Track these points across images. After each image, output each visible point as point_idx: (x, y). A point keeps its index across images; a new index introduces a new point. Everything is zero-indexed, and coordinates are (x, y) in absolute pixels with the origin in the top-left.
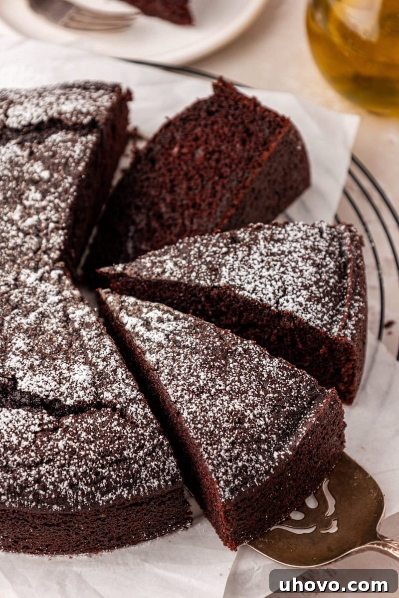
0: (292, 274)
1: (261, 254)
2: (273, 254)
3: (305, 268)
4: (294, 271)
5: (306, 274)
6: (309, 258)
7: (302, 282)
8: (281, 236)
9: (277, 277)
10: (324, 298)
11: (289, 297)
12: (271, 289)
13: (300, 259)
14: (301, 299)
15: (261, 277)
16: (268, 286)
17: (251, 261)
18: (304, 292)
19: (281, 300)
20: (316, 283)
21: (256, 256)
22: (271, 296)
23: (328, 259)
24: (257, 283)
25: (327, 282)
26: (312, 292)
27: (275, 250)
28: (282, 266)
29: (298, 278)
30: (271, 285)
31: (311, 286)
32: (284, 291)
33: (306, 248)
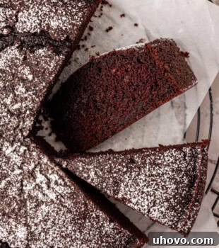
0: (161, 191)
1: (146, 175)
2: (152, 175)
3: (169, 186)
4: (163, 189)
5: (169, 191)
6: (173, 178)
7: (166, 197)
8: (160, 162)
9: (152, 193)
10: (177, 206)
11: (156, 208)
12: (146, 202)
13: (168, 180)
14: (163, 209)
15: (143, 193)
16: (145, 200)
17: (139, 180)
18: (166, 204)
19: (151, 210)
20: (174, 196)
21: (142, 177)
22: (146, 207)
23: (185, 177)
24: (139, 198)
25: (181, 194)
26: (170, 203)
27: (154, 173)
28: (157, 184)
29: (164, 193)
30: (147, 200)
31: (171, 198)
32: (154, 202)
33: (173, 171)
